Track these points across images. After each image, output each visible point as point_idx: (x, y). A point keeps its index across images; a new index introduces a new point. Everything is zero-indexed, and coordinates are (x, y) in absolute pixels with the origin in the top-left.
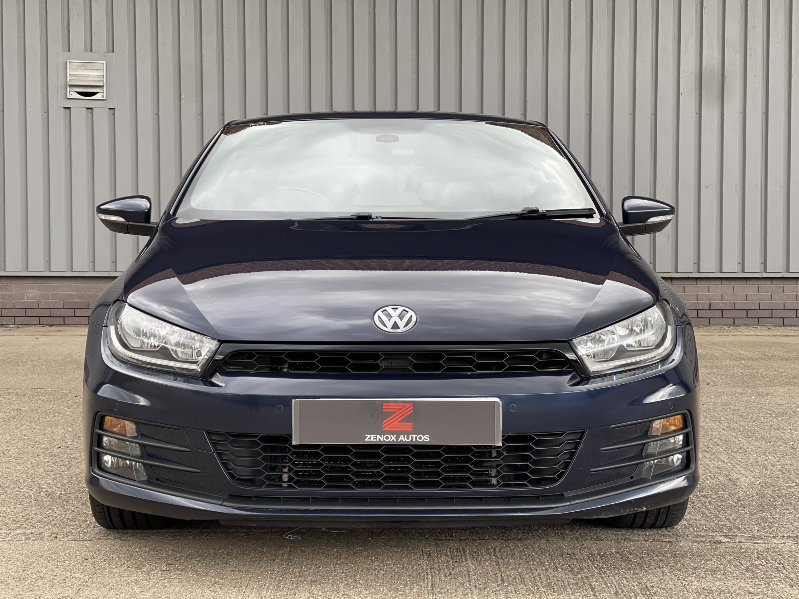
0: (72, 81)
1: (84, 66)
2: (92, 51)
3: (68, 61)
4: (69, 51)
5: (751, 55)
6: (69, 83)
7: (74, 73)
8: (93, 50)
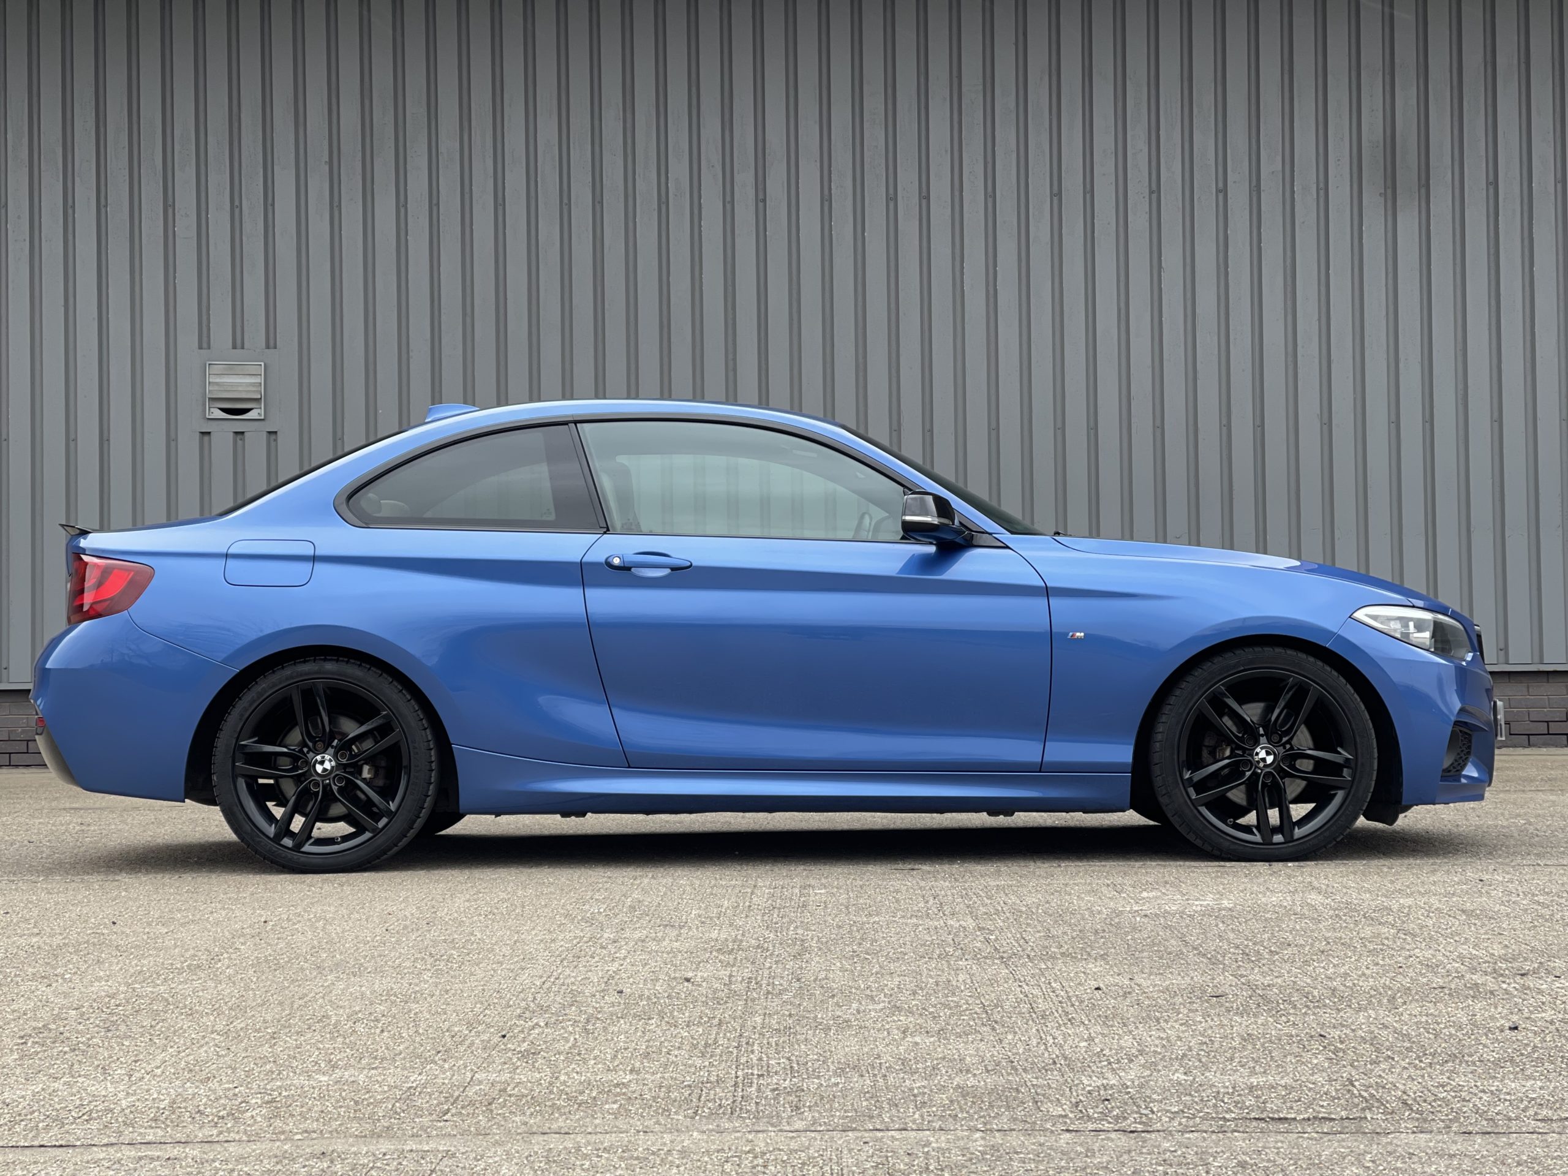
0: (212, 391)
1: (230, 371)
2: (243, 348)
3: (208, 363)
4: (209, 348)
5: (1235, 339)
6: (208, 396)
7: (218, 380)
8: (246, 347)
